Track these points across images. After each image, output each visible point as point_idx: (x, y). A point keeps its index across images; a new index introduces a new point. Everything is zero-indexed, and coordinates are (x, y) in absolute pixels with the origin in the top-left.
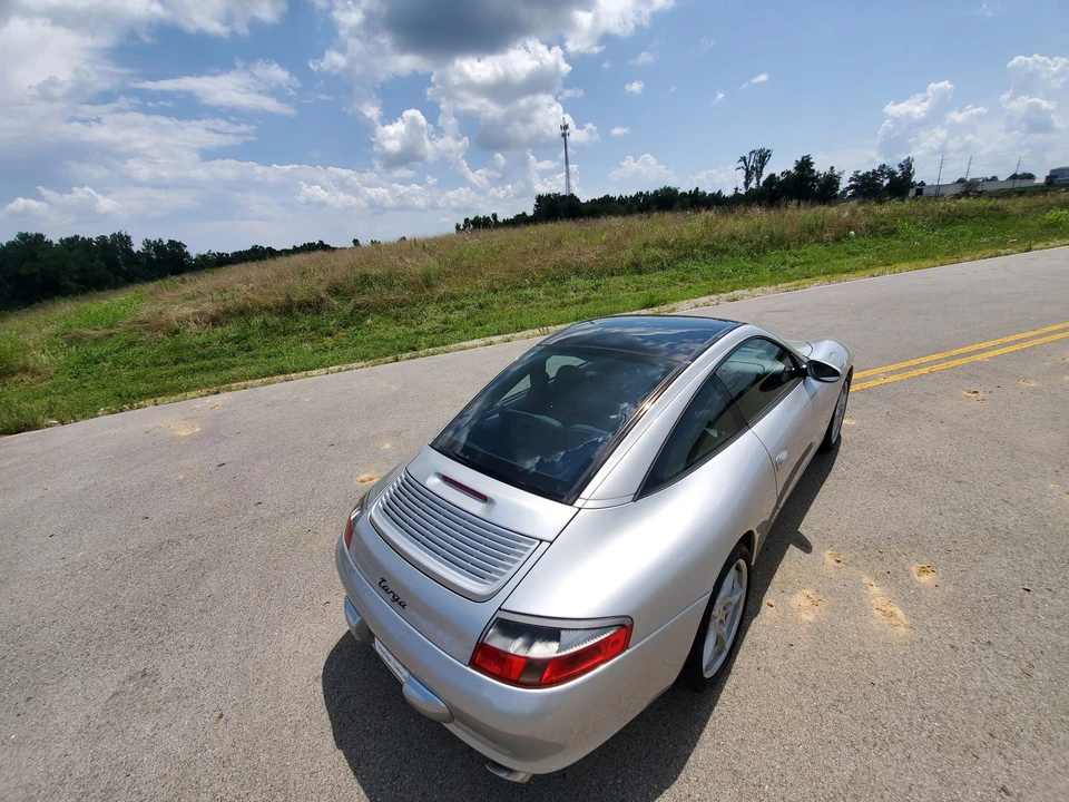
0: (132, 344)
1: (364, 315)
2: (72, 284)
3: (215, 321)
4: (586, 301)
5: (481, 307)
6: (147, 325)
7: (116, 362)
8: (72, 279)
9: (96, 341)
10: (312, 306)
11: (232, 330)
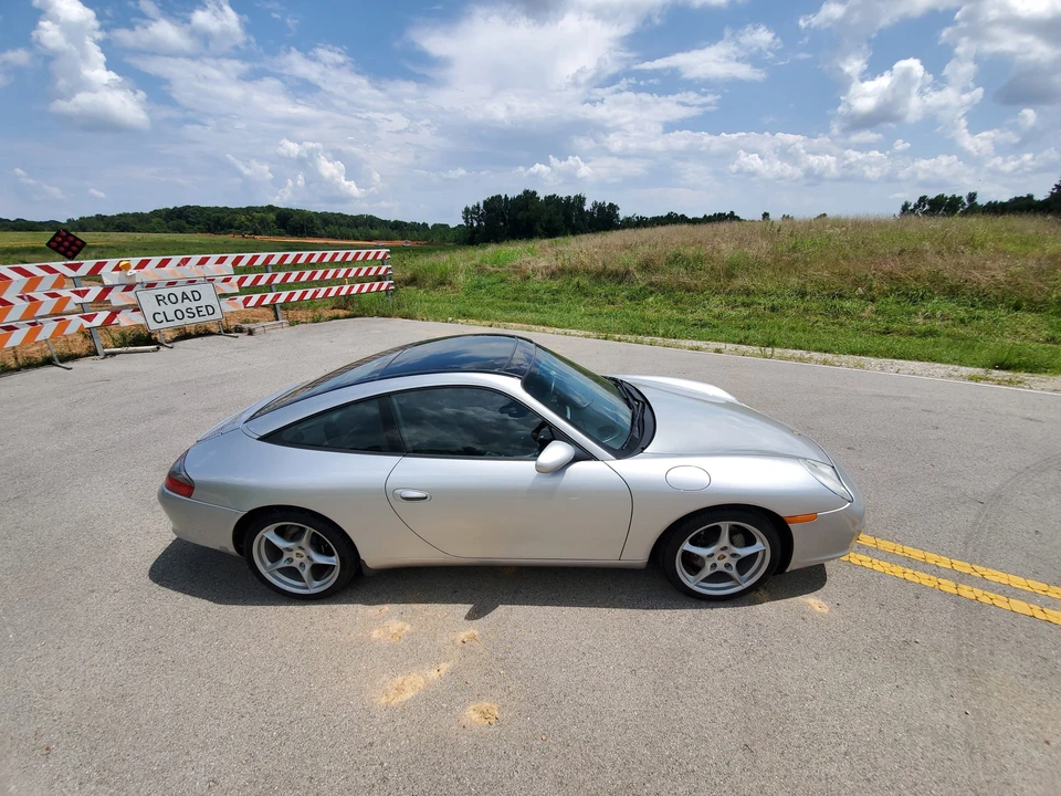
0: (502, 281)
1: (651, 293)
2: (540, 230)
3: (553, 275)
4: (931, 333)
5: (773, 309)
6: (517, 270)
7: (488, 291)
8: (541, 226)
9: (490, 274)
10: (620, 277)
11: (555, 285)
